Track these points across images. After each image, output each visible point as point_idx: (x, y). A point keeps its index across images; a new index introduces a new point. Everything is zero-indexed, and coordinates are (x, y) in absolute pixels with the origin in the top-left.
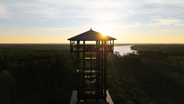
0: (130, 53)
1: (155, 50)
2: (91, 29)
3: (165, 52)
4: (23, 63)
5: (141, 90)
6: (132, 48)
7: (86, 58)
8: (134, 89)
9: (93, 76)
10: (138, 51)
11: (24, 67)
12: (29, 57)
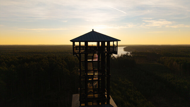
0: (124, 55)
1: (147, 51)
2: (93, 30)
3: (157, 53)
4: (13, 66)
5: (137, 91)
6: (125, 49)
7: (88, 60)
8: (130, 90)
9: (95, 79)
10: (131, 52)
11: (14, 70)
12: (18, 60)
